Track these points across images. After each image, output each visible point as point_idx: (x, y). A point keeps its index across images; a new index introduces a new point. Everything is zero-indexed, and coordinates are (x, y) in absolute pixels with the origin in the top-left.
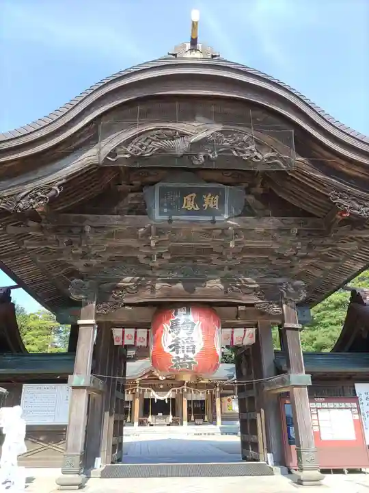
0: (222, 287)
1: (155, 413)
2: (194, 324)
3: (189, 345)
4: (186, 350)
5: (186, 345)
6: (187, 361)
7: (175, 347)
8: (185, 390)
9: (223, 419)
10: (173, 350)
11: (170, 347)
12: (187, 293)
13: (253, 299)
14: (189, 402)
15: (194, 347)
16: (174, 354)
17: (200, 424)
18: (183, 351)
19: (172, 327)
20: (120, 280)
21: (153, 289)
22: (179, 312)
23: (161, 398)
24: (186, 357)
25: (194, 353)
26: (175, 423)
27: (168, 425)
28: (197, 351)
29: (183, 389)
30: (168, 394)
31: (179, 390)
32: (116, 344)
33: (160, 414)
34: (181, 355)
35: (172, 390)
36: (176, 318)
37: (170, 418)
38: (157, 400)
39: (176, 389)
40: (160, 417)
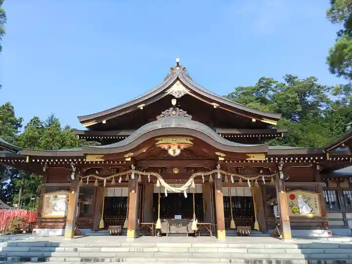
1: (167, 215)
8: (219, 176)
9: (293, 228)
14: (226, 200)
17: (246, 235)
23: (176, 190)
26: (202, 231)
27: (190, 235)
29: (214, 175)
30: (188, 184)
31: (207, 177)
33: (178, 217)
35: (194, 175)
37: (194, 225)
39: (202, 174)
40: (177, 223)
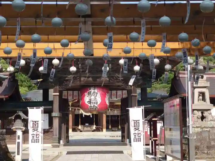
0: (108, 79)
1: (83, 124)
2: (97, 93)
3: (95, 101)
4: (94, 103)
5: (94, 101)
6: (94, 107)
7: (90, 102)
10: (89, 103)
11: (88, 102)
12: (94, 82)
13: (120, 84)
15: (97, 102)
16: (89, 105)
18: (93, 104)
19: (88, 94)
20: (66, 77)
21: (80, 81)
22: (91, 89)
24: (94, 106)
25: (97, 104)
26: (98, 130)
27: (92, 131)
28: (99, 103)
32: (63, 97)
33: (87, 124)
34: (92, 105)
36: (90, 91)
37: (94, 127)
38: (85, 115)
